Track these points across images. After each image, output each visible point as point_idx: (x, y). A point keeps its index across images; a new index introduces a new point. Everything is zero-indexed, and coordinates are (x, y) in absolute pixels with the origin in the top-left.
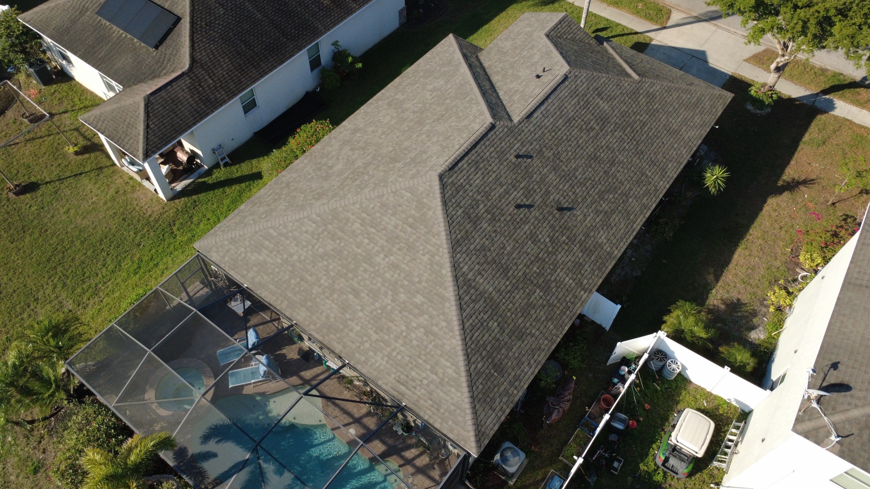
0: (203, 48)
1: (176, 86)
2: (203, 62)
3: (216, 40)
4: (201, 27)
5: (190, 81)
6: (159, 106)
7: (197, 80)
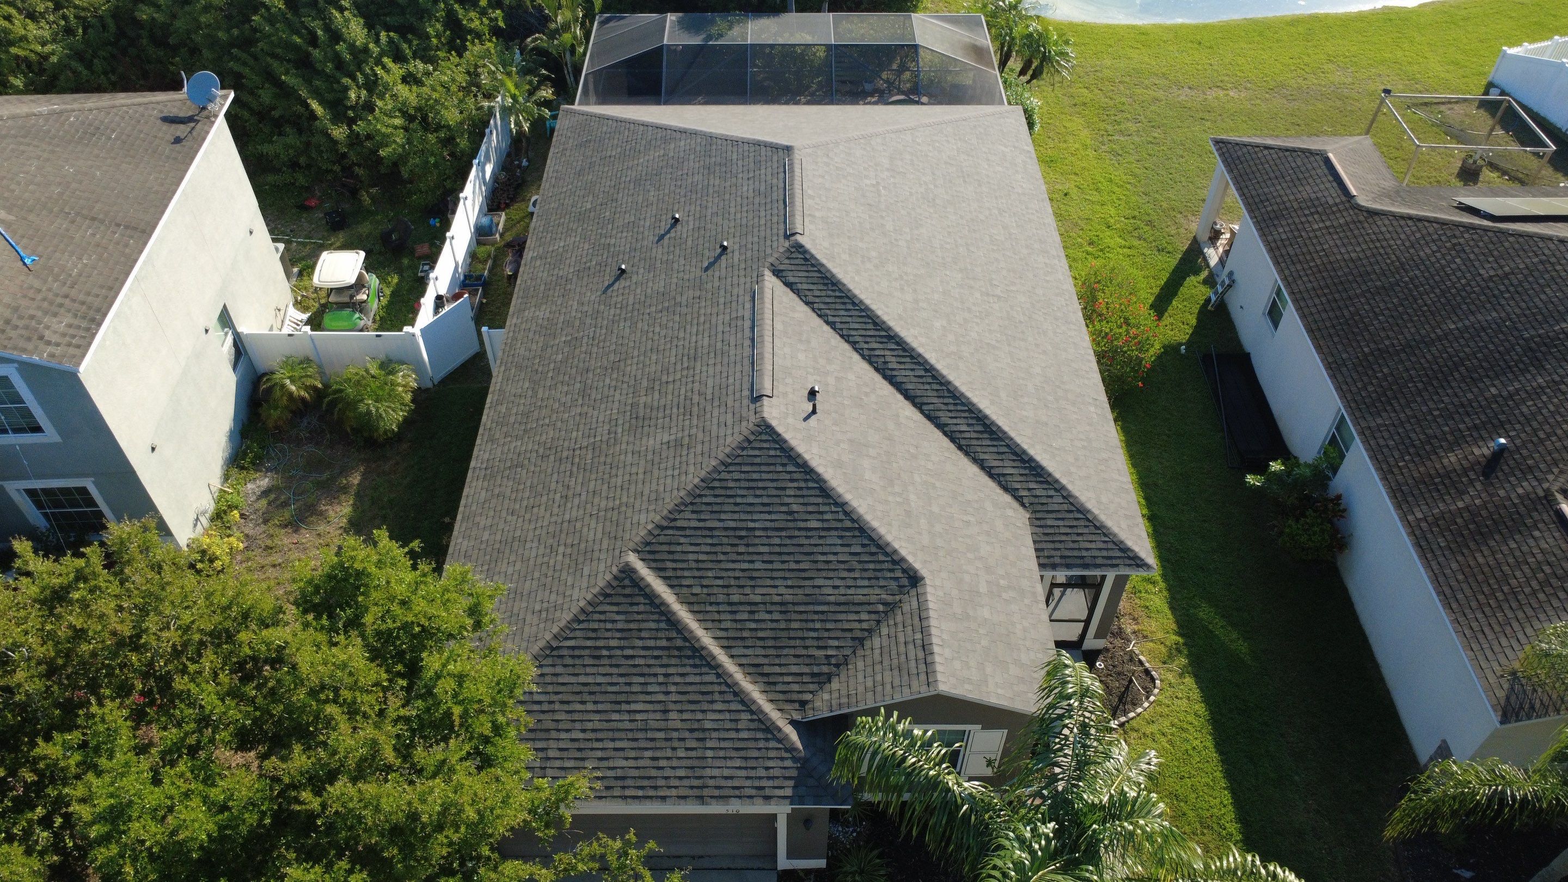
0: (1399, 230)
1: (1329, 186)
2: (1367, 225)
3: (1412, 251)
5: (1331, 203)
6: (1299, 164)
7: (1328, 211)
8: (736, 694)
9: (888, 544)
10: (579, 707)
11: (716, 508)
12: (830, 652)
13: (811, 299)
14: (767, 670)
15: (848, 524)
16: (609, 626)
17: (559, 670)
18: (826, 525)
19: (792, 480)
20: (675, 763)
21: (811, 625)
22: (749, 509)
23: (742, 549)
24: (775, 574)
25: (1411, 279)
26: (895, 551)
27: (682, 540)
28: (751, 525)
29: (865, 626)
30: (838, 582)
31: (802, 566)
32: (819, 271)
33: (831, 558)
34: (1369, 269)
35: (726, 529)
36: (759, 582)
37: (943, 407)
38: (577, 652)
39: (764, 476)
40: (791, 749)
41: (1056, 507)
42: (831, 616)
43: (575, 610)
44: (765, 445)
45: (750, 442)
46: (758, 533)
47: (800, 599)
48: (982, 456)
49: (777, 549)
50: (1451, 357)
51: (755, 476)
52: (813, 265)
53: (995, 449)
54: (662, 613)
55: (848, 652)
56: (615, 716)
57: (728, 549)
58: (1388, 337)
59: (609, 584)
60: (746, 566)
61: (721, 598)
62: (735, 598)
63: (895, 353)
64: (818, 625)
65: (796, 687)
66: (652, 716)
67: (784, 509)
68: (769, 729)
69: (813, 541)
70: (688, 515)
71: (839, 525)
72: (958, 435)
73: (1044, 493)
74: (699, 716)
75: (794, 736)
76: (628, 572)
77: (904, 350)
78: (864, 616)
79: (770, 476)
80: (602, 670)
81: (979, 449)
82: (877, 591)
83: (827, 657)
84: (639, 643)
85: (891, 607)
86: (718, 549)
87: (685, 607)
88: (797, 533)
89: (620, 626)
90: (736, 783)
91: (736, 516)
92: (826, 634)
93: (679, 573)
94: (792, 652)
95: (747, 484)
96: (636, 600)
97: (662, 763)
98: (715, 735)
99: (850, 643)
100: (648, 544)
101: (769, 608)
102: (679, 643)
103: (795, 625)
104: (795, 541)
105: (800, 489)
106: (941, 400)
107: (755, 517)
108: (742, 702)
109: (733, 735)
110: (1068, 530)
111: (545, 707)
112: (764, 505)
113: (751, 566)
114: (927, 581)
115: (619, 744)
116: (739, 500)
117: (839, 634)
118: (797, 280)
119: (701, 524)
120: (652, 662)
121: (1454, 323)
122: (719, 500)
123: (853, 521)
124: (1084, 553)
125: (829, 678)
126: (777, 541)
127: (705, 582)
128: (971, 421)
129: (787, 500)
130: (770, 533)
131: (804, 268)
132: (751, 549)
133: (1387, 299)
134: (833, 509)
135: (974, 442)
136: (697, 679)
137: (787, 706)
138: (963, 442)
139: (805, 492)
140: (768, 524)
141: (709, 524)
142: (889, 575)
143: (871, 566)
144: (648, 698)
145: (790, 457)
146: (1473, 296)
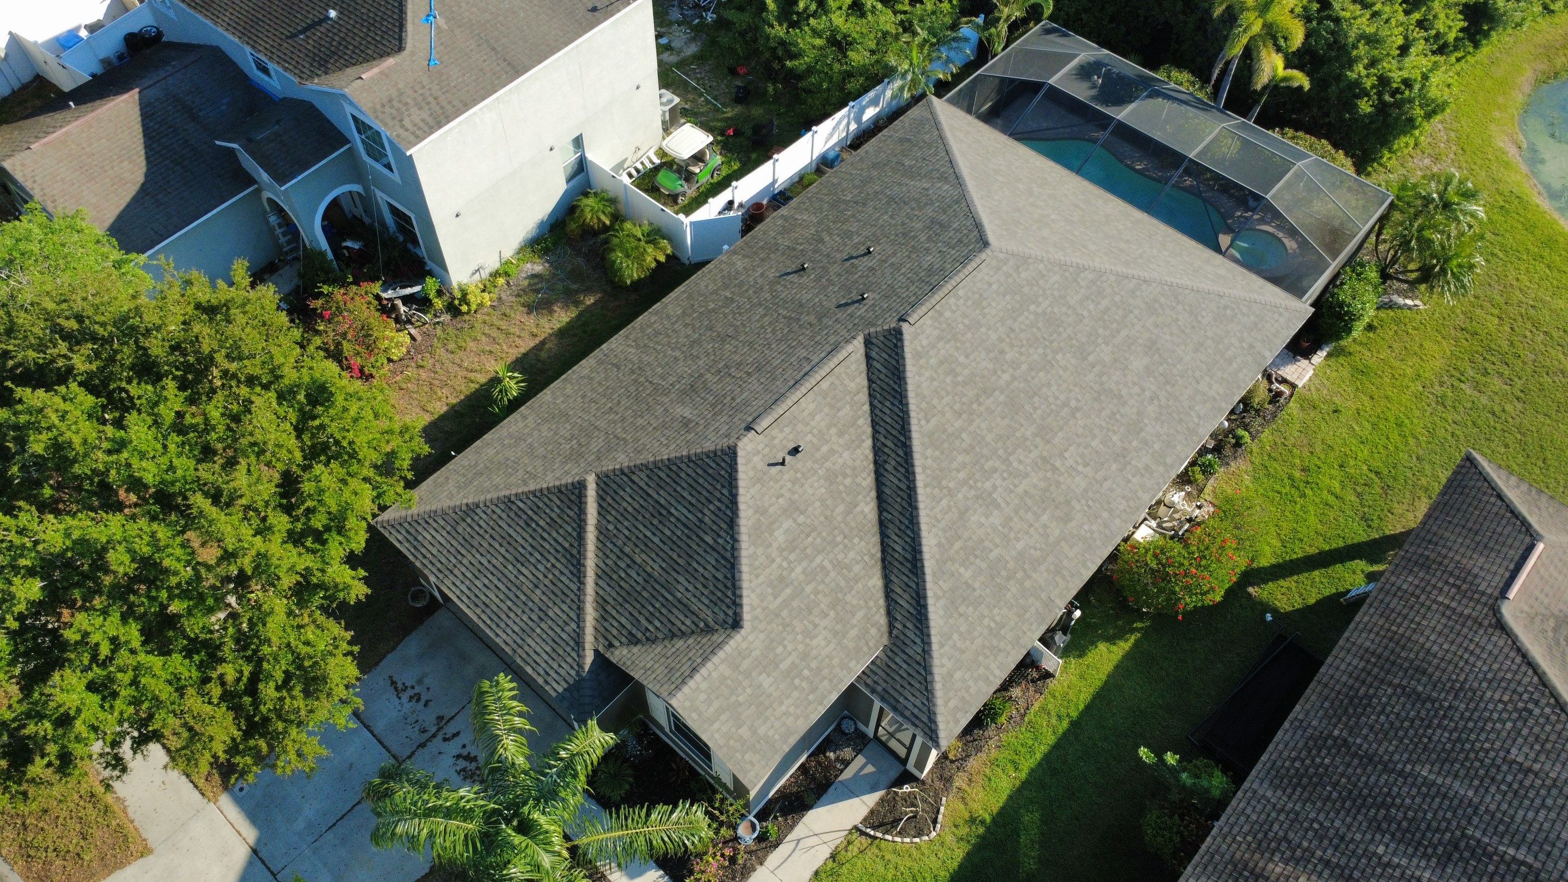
0: (1501, 658)
1: (1501, 571)
2: (1481, 632)
3: (1485, 685)
4: (1537, 703)
5: (1481, 588)
6: (1505, 532)
7: (1469, 594)
8: (579, 608)
9: (740, 588)
10: (497, 546)
11: (662, 484)
12: (651, 628)
13: (874, 377)
14: (609, 608)
15: (728, 555)
16: (548, 511)
17: (504, 516)
18: (715, 546)
19: (719, 500)
20: (517, 620)
21: (654, 601)
22: (680, 499)
23: (655, 522)
24: (661, 553)
25: (1450, 707)
26: (740, 597)
27: (628, 489)
28: (673, 510)
29: (683, 628)
30: (691, 588)
31: (680, 561)
32: (897, 361)
33: (701, 570)
34: (1430, 670)
35: (657, 502)
36: (648, 551)
37: (897, 522)
38: (520, 513)
39: (706, 485)
40: (580, 666)
41: (911, 653)
42: (670, 606)
43: (538, 487)
44: (723, 465)
45: (715, 455)
46: (672, 519)
47: (662, 581)
48: (893, 578)
49: (675, 538)
50: (1388, 794)
51: (701, 481)
52: (897, 354)
53: (906, 580)
54: (580, 526)
55: (660, 635)
56: (510, 567)
57: (648, 516)
58: (1365, 738)
59: (566, 485)
60: (648, 534)
61: (619, 543)
62: (627, 550)
63: (899, 459)
64: (657, 605)
65: (615, 632)
66: (528, 583)
67: (700, 515)
68: (579, 644)
69: (699, 550)
70: (643, 476)
71: (722, 552)
72: (890, 551)
73: (913, 636)
74: (550, 605)
75: (589, 658)
76: (580, 487)
77: (906, 462)
78: (688, 622)
79: (709, 488)
80: (524, 534)
81: (895, 571)
82: (709, 613)
83: (647, 629)
84: (555, 534)
85: (708, 630)
86: (643, 511)
87: (596, 533)
88: (694, 537)
89: (553, 515)
90: (538, 660)
91: (669, 498)
92: (657, 614)
93: (609, 509)
94: (631, 609)
95: (692, 482)
96: (573, 507)
97: (512, 615)
98: (550, 622)
99: (666, 631)
100: (607, 476)
101: (641, 572)
102: (575, 552)
103: (645, 594)
104: (689, 541)
105: (719, 509)
106: (901, 517)
107: (679, 508)
108: (578, 616)
109: (558, 630)
110: (905, 675)
111: (481, 532)
112: (691, 503)
113: (652, 537)
114: (743, 632)
115: (500, 585)
116: (679, 489)
117: (665, 621)
118: (877, 357)
119: (645, 487)
120: (552, 551)
121: (1430, 771)
122: (668, 480)
123: (733, 555)
124: (901, 699)
125: (637, 642)
126: (679, 533)
127: (619, 526)
128: (907, 547)
129: (706, 511)
130: (679, 525)
131: (889, 351)
132: (660, 527)
133: (1408, 706)
134: (728, 539)
135: (896, 564)
136: (567, 582)
137: (601, 640)
138: (889, 558)
139: (720, 514)
140: (683, 518)
141: (650, 491)
142: (724, 608)
143: (719, 594)
144: (535, 571)
145: (730, 484)
146: (1477, 764)
